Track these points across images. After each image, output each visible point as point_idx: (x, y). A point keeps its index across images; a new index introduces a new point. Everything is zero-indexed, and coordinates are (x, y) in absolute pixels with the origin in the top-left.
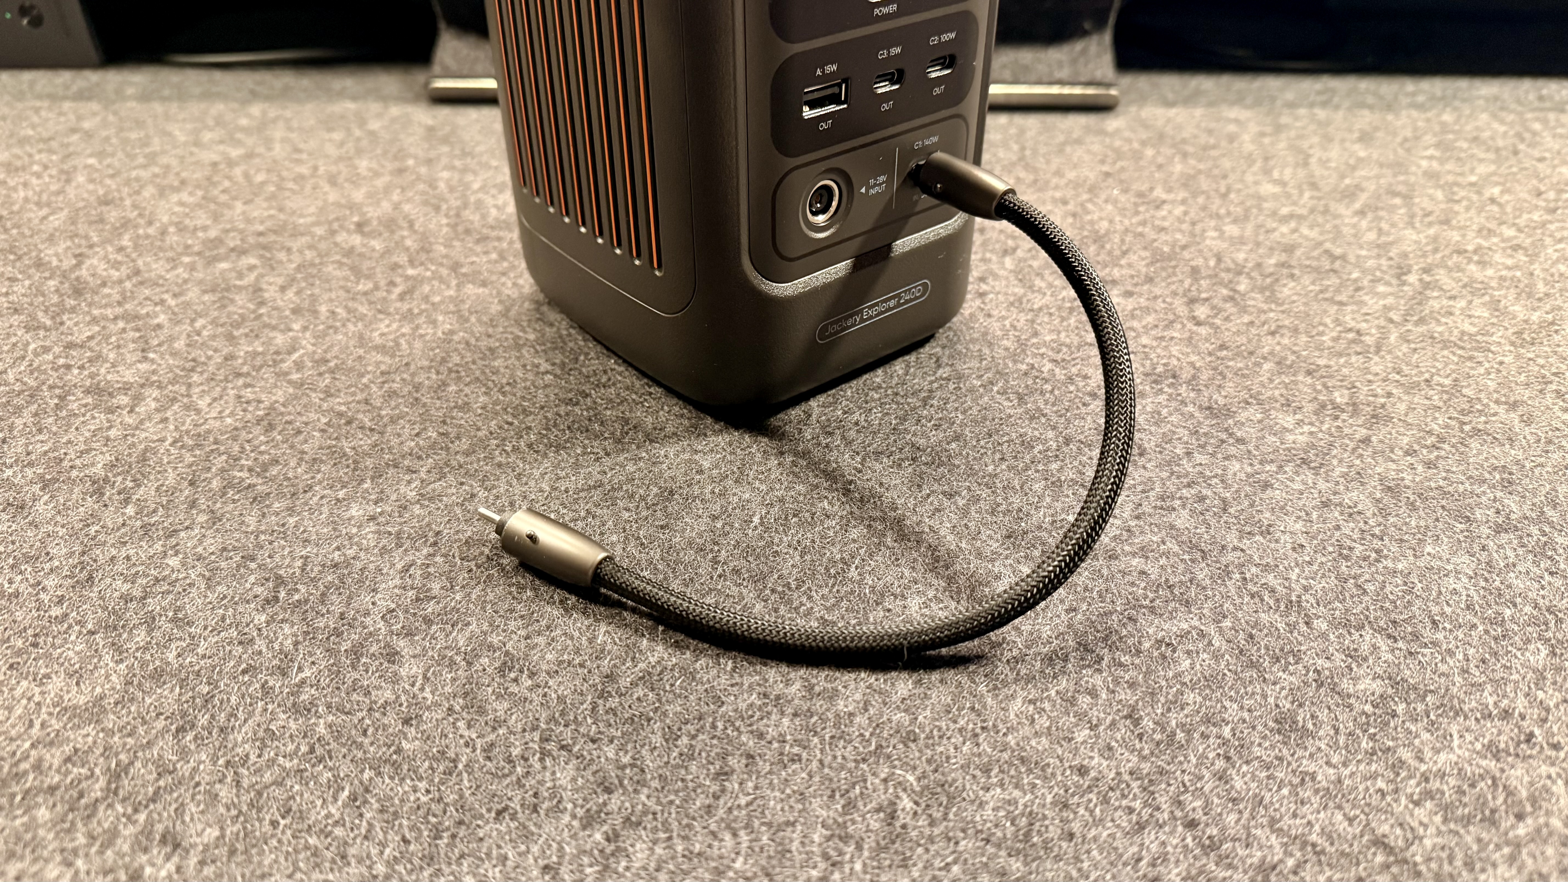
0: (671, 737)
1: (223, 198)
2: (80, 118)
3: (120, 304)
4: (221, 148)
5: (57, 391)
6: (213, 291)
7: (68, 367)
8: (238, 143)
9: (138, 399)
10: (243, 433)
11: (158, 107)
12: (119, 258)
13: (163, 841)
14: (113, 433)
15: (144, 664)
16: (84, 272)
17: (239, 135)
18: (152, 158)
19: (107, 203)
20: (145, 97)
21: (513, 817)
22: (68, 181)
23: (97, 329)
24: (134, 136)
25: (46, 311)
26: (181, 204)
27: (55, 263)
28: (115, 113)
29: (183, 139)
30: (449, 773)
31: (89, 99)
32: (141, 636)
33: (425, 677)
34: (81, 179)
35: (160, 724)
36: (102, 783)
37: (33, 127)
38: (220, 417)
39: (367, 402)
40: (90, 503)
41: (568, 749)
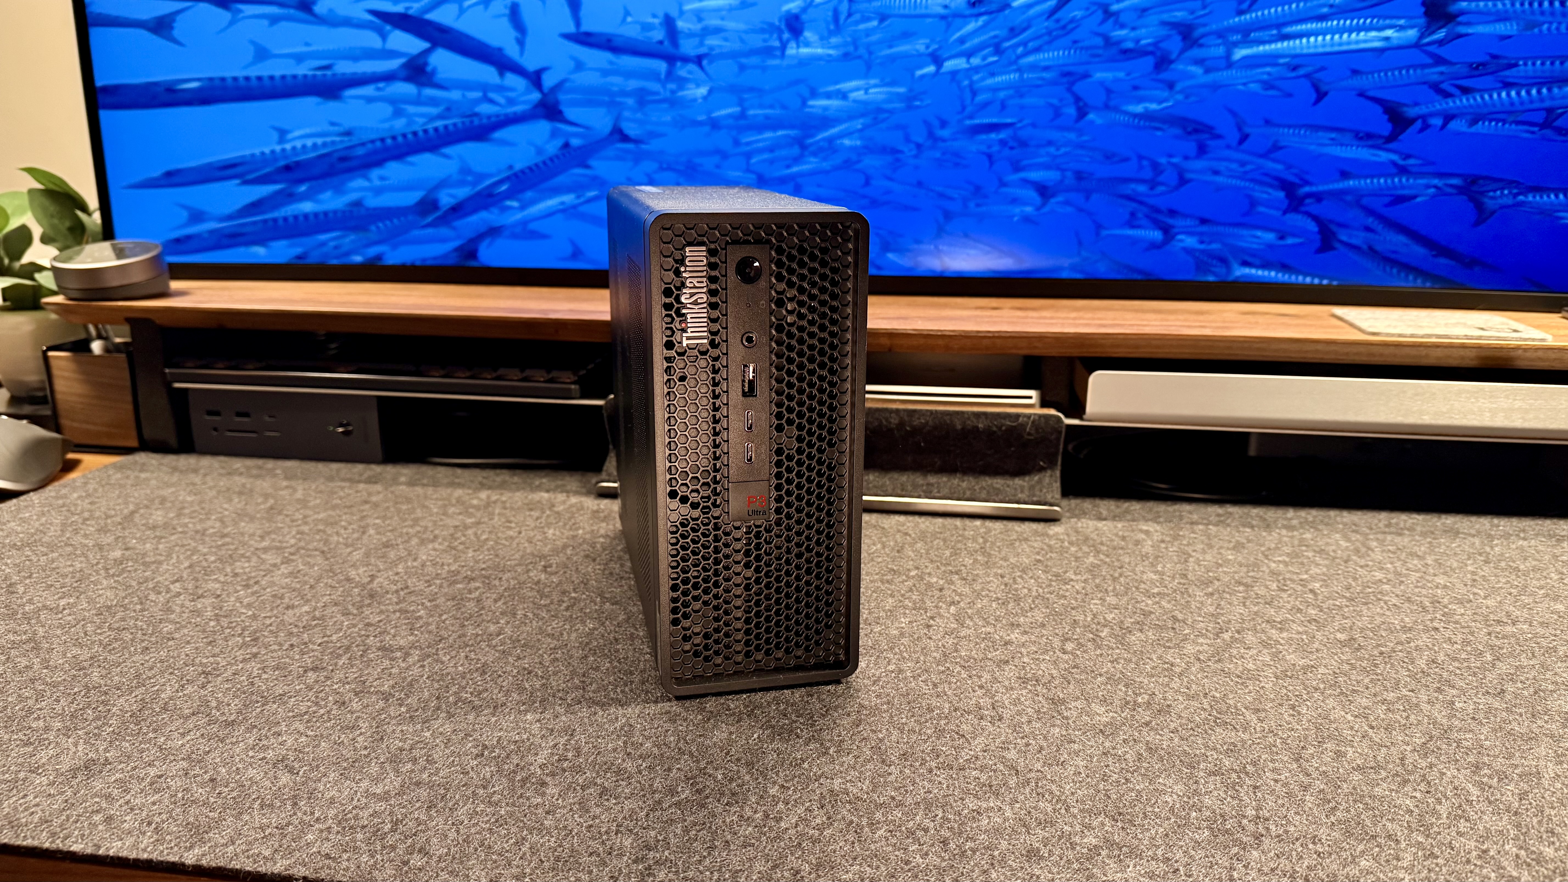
0: (686, 831)
1: (461, 547)
2: (370, 494)
3: (397, 603)
4: (460, 517)
5: (361, 648)
6: (453, 599)
7: (367, 635)
8: (471, 515)
9: (407, 654)
10: (468, 676)
11: (419, 490)
12: (396, 578)
13: (420, 851)
14: (393, 671)
15: (410, 778)
16: (375, 585)
17: (471, 510)
18: (416, 521)
19: (387, 547)
20: (411, 484)
21: (599, 855)
22: (364, 533)
23: (383, 617)
24: (404, 507)
25: (353, 605)
26: (435, 550)
27: (357, 579)
28: (392, 492)
29: (435, 510)
30: (567, 835)
31: (376, 483)
32: (409, 766)
33: (560, 795)
34: (372, 531)
35: (418, 805)
36: (389, 826)
37: (341, 498)
38: (455, 666)
39: (540, 663)
40: (381, 704)
41: (631, 831)
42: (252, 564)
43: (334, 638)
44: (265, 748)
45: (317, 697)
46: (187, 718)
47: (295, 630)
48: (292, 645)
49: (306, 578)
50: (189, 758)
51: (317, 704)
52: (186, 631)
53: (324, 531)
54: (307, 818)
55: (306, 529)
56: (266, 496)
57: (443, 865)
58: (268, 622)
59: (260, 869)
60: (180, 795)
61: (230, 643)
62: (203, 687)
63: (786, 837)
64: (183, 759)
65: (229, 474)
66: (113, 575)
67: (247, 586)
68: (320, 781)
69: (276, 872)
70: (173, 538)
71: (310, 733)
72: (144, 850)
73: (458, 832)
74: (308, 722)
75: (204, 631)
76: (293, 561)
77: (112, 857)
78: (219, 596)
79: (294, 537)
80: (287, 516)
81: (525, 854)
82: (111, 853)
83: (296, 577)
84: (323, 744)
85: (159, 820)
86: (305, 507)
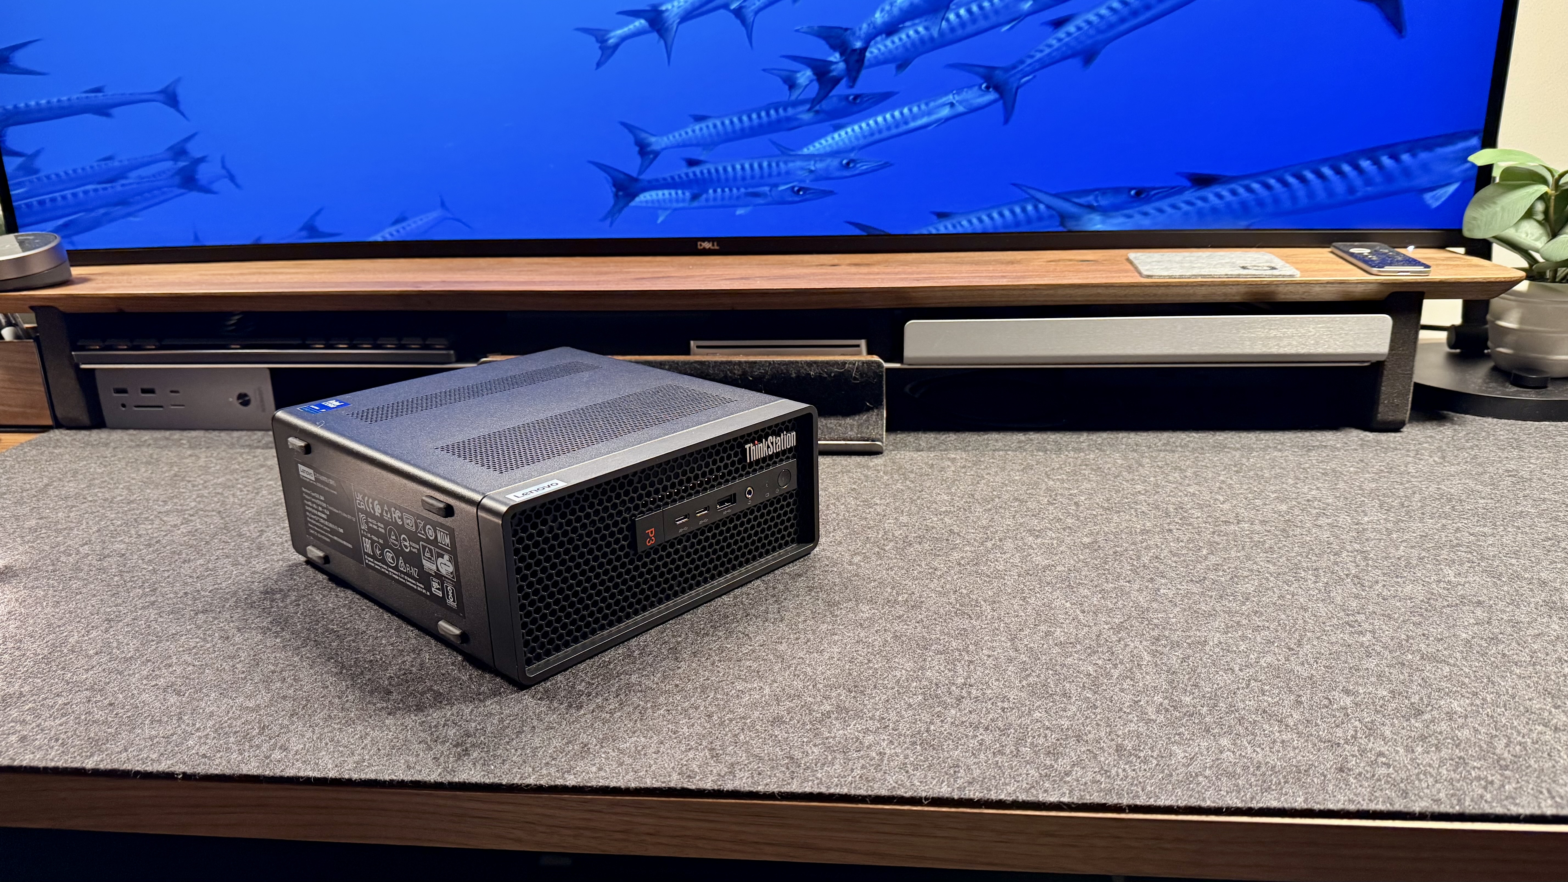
0: (501, 721)
5: (247, 592)
7: (253, 582)
13: (281, 748)
15: (278, 693)
22: (257, 493)
23: (268, 565)
25: (242, 557)
27: (248, 534)
30: (403, 730)
32: (278, 685)
36: (257, 731)
40: (260, 637)
41: (456, 724)
42: (155, 526)
43: (224, 585)
44: (157, 677)
45: (205, 634)
46: (91, 657)
47: (190, 580)
48: (186, 593)
49: (203, 535)
50: (92, 688)
51: (204, 640)
52: (92, 586)
53: (222, 494)
54: (189, 729)
55: (205, 492)
56: (171, 465)
57: (298, 757)
58: (166, 574)
59: (147, 769)
60: (83, 717)
61: (131, 595)
62: (107, 631)
63: (583, 720)
64: (87, 689)
65: (138, 446)
66: (29, 541)
67: (149, 545)
68: (202, 700)
69: (160, 770)
70: (83, 507)
71: (197, 663)
72: (52, 760)
73: (313, 732)
74: (195, 654)
75: (109, 585)
76: (191, 521)
77: (25, 767)
78: (123, 555)
79: (195, 500)
80: (189, 481)
81: (366, 745)
82: (24, 763)
83: (193, 536)
84: (207, 671)
85: (65, 737)
86: (207, 473)
